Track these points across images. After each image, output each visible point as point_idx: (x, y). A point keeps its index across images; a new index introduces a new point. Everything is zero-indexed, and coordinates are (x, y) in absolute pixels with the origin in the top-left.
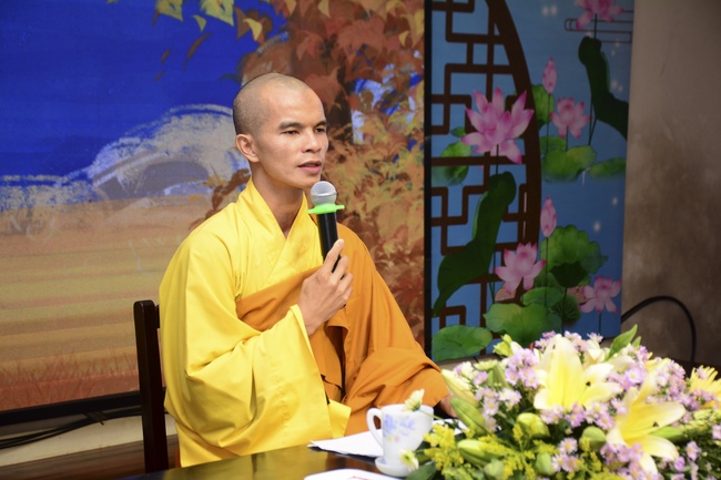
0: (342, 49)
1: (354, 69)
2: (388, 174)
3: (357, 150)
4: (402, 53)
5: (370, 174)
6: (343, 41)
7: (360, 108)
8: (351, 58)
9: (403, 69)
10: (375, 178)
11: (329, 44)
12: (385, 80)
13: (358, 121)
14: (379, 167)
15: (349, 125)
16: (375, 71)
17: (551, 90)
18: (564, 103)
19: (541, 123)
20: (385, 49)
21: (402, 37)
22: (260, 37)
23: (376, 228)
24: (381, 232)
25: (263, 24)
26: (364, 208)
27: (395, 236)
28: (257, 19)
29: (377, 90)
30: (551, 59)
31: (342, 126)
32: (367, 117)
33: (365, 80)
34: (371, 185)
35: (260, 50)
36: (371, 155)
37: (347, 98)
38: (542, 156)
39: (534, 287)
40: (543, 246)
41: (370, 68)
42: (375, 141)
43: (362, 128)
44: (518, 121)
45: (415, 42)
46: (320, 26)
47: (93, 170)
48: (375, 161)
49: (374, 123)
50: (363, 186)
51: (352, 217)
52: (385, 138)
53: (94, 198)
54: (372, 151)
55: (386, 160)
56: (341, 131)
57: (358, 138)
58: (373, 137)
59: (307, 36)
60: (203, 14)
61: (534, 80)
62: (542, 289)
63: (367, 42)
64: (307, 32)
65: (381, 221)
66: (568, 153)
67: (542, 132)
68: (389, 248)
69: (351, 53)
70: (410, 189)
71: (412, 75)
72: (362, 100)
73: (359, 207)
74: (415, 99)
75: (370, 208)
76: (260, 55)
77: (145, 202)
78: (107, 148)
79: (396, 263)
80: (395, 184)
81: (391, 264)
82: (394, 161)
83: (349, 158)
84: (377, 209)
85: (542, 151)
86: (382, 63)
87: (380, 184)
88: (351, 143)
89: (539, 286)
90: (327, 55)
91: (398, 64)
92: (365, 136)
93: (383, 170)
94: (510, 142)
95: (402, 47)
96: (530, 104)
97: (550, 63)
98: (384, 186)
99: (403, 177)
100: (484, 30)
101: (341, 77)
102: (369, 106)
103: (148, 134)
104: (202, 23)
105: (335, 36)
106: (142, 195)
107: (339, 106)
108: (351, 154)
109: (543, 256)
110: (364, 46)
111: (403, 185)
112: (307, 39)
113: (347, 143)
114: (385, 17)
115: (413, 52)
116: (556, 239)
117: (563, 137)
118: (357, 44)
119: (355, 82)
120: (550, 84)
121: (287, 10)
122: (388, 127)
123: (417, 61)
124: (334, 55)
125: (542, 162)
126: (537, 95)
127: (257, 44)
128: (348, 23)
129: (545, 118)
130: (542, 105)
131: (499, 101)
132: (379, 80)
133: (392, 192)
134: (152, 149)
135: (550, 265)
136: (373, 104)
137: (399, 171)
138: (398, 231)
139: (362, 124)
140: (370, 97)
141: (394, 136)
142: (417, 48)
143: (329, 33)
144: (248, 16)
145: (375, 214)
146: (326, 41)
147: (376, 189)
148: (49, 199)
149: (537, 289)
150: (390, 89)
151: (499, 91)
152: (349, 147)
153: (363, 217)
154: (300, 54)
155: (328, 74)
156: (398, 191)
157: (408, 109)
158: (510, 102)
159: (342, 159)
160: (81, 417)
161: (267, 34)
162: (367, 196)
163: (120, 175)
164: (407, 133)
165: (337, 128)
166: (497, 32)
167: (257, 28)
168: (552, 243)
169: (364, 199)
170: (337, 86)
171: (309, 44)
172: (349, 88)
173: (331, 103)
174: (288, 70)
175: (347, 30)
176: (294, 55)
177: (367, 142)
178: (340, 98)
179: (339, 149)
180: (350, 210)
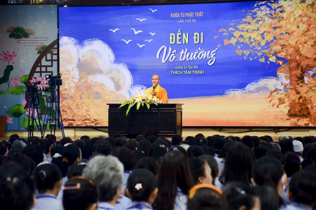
1: (305, 69)
3: (306, 85)
5: (309, 89)
6: (302, 64)
7: (307, 76)
8: (304, 67)
10: (311, 90)
12: (314, 71)
13: (306, 79)
15: (304, 80)
16: (311, 69)
20: (314, 64)
23: (311, 100)
24: (312, 101)
28: (281, 61)
29: (311, 73)
31: (302, 80)
32: (308, 78)
33: (308, 71)
36: (310, 85)
37: (303, 74)
41: (309, 68)
42: (311, 83)
46: (296, 61)
47: (246, 88)
48: (311, 87)
49: (310, 79)
50: (307, 92)
51: (304, 98)
52: (313, 82)
53: (246, 93)
55: (314, 87)
57: (306, 82)
60: (269, 61)
63: (309, 63)
64: (293, 62)
65: (312, 99)
68: (315, 104)
73: (306, 96)
75: (309, 96)
76: (281, 67)
77: (256, 94)
78: (249, 85)
86: (313, 67)
88: (304, 83)
90: (298, 66)
93: (313, 89)
98: (313, 92)
101: (301, 70)
102: (309, 76)
103: (257, 82)
104: (269, 62)
105: (300, 63)
106: (255, 92)
107: (301, 76)
108: (304, 85)
114: (314, 58)
118: (306, 64)
121: (288, 59)
122: (314, 80)
124: (300, 66)
127: (281, 65)
132: (312, 71)
134: (257, 85)
140: (309, 74)
143: (299, 62)
144: (279, 61)
145: (311, 97)
146: (298, 64)
147: (311, 92)
148: (238, 93)
153: (307, 98)
154: (291, 67)
159: (302, 86)
160: (248, 130)
161: (283, 64)
162: (308, 94)
163: (251, 89)
165: (300, 80)
167: (281, 63)
170: (301, 72)
171: (293, 65)
172: (304, 72)
173: (299, 75)
174: (288, 70)
175: (303, 61)
176: (290, 67)
177: (309, 83)
178: (301, 74)
179: (301, 84)
180: (304, 96)
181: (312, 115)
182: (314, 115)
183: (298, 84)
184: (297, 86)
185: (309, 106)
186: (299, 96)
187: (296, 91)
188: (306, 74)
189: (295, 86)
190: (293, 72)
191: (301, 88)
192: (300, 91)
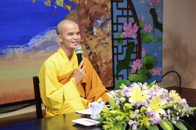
0: (91, 12)
1: (94, 17)
2: (103, 43)
3: (95, 37)
4: (106, 13)
5: (99, 43)
6: (91, 11)
7: (95, 26)
8: (93, 15)
9: (106, 17)
10: (100, 44)
11: (87, 11)
12: (102, 20)
13: (95, 30)
14: (100, 41)
15: (93, 31)
16: (99, 17)
17: (143, 21)
18: (147, 24)
19: (141, 29)
20: (101, 12)
21: (106, 9)
22: (70, 10)
24: (101, 57)
25: (71, 7)
26: (97, 51)
27: (105, 58)
28: (69, 6)
29: (100, 22)
30: (143, 13)
31: (91, 31)
32: (97, 29)
33: (97, 20)
34: (99, 45)
35: (70, 13)
36: (99, 38)
37: (92, 24)
38: (141, 37)
39: (140, 70)
40: (142, 59)
41: (98, 17)
42: (99, 35)
43: (96, 31)
44: (135, 29)
45: (109, 10)
46: (85, 7)
47: (29, 44)
48: (99, 40)
49: (99, 30)
50: (97, 46)
51: (94, 54)
52: (102, 34)
53: (30, 50)
54: (99, 37)
55: (102, 39)
56: (91, 32)
57: (95, 34)
58: (99, 34)
59: (81, 9)
60: (56, 5)
61: (139, 19)
62: (143, 70)
63: (97, 10)
64: (82, 8)
65: (101, 54)
66: (148, 36)
67: (141, 31)
68: (104, 61)
69: (93, 13)
70: (108, 46)
71: (108, 18)
72: (96, 25)
73: (96, 51)
74: (109, 24)
76: (70, 14)
77: (42, 51)
78: (33, 38)
79: (105, 65)
80: (105, 45)
81: (104, 65)
82: (104, 39)
83: (93, 39)
84: (100, 51)
85: (141, 36)
86: (101, 15)
87: (101, 45)
88: (93, 35)
89: (142, 69)
90: (87, 14)
91: (105, 15)
92: (97, 33)
93: (102, 42)
94: (133, 34)
95: (106, 11)
96: (138, 25)
97: (143, 14)
98: (102, 46)
99: (107, 43)
100: (126, 7)
101: (90, 19)
102: (98, 26)
103: (43, 35)
104: (56, 7)
105: (89, 9)
106: (42, 49)
107: (90, 26)
108: (93, 38)
109: (142, 62)
110: (96, 12)
111: (106, 45)
112: (82, 10)
113: (92, 35)
114: (101, 4)
115: (108, 12)
116: (146, 58)
117: (146, 33)
118: (94, 11)
119: (94, 20)
120: (143, 20)
121: (77, 3)
122: (102, 31)
123: (109, 15)
124: (89, 13)
125: (142, 39)
126: (140, 22)
127: (69, 12)
128: (92, 6)
129: (142, 28)
130: (141, 25)
131: (130, 24)
132: (100, 20)
133: (104, 47)
134: (44, 38)
135: (144, 64)
136: (99, 26)
137: (106, 42)
138: (106, 57)
139: (96, 30)
140: (98, 24)
141: (104, 33)
142: (109, 11)
143: (87, 8)
144: (67, 5)
145: (100, 52)
146: (86, 10)
147: (100, 47)
148: (19, 51)
149: (141, 70)
150: (103, 22)
151: (130, 21)
152: (93, 36)
153: (97, 53)
154: (80, 14)
155: (87, 18)
156: (106, 47)
157: (107, 26)
158: (133, 24)
159: (91, 39)
161: (72, 9)
162: (98, 48)
163: (36, 45)
164: (107, 33)
165: (90, 32)
166: (129, 7)
167: (69, 8)
168: (144, 59)
169: (97, 49)
170: (90, 21)
171: (82, 11)
172: (92, 22)
173: (88, 26)
174: (77, 18)
175: (92, 8)
176: (78, 14)
177: (97, 35)
178: (90, 24)
179: (91, 37)
180: (94, 52)
181: (102, 74)
182: (103, 74)
183: (88, 37)
184: (87, 39)
185: (99, 64)
186: (89, 51)
187: (86, 45)
188: (95, 23)
189: (85, 39)
190: (83, 22)
191: (91, 42)
192: (90, 46)
